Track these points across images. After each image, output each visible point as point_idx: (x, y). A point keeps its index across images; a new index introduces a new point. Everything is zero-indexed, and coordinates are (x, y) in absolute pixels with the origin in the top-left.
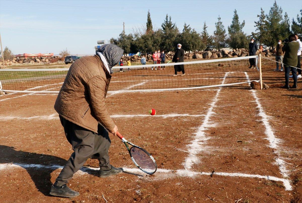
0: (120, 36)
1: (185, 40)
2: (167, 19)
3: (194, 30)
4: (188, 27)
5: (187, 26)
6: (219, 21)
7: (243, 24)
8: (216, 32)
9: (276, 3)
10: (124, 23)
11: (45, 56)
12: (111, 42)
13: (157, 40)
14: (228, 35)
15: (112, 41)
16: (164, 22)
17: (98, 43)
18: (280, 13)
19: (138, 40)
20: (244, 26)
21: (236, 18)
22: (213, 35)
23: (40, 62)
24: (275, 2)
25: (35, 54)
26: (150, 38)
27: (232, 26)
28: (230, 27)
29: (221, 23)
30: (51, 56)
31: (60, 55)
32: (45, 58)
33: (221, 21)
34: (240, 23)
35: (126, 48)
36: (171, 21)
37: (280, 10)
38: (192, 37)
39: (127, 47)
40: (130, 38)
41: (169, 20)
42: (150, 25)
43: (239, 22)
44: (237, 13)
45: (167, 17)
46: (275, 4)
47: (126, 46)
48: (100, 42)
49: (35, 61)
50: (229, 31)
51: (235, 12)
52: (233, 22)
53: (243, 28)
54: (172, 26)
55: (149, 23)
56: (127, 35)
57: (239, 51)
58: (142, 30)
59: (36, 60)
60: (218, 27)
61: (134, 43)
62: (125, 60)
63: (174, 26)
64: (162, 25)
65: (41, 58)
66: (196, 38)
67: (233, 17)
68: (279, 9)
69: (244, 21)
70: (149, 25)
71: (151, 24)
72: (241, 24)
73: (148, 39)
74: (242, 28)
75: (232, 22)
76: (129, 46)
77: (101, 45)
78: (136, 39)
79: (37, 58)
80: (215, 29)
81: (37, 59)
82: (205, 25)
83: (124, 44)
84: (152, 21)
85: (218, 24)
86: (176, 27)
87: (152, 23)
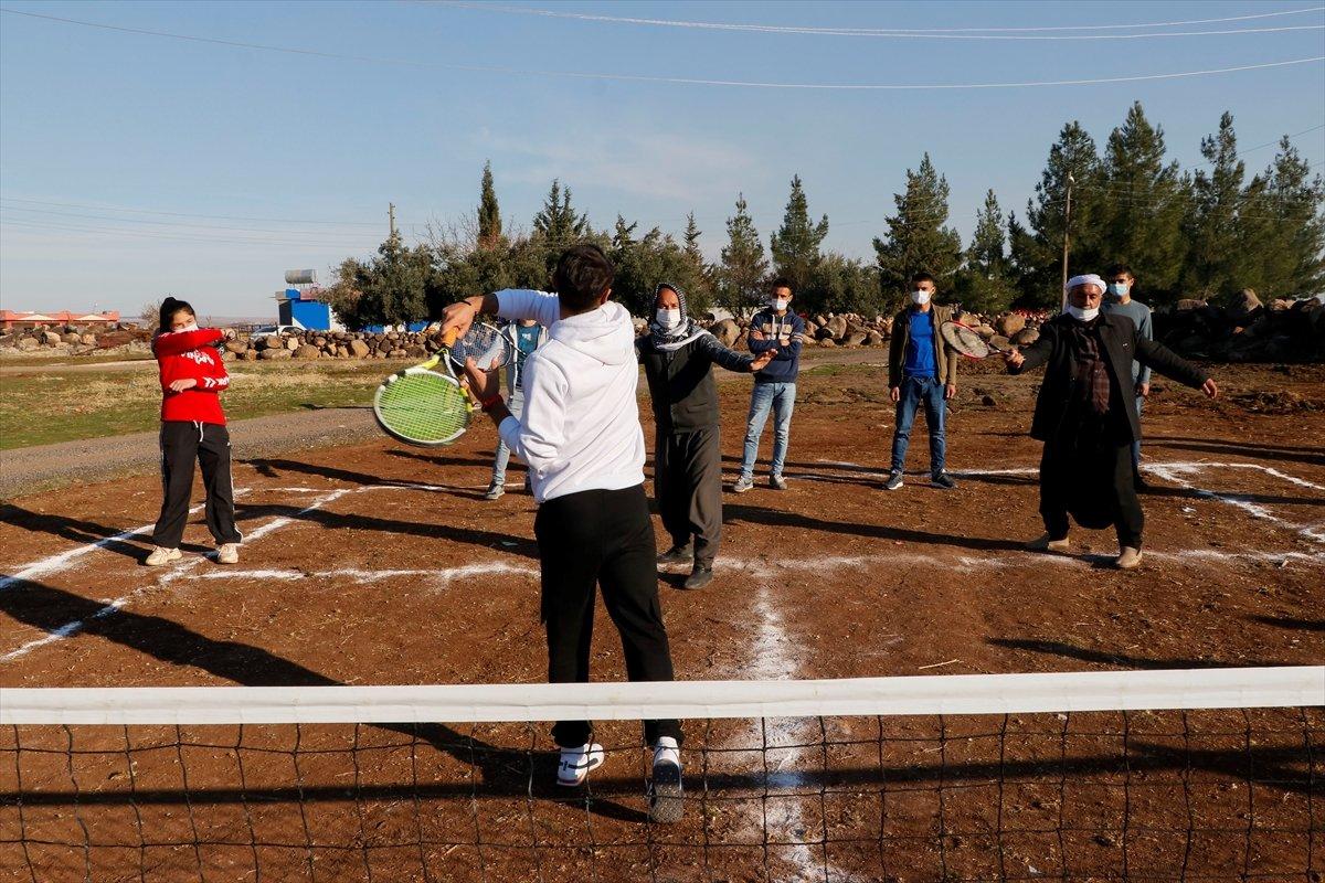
0: (381, 252)
1: (640, 276)
2: (554, 198)
3: (668, 239)
4: (630, 229)
5: (627, 227)
6: (742, 214)
7: (823, 227)
8: (728, 254)
9: (927, 161)
10: (391, 207)
11: (85, 323)
12: (345, 274)
13: (533, 271)
14: (771, 264)
15: (350, 270)
16: (542, 209)
17: (289, 282)
18: (941, 197)
19: (454, 268)
20: (824, 235)
21: (798, 206)
22: (719, 262)
23: (61, 344)
24: (927, 157)
25: (48, 316)
26: (501, 264)
27: (785, 233)
28: (778, 237)
29: (748, 221)
30: (103, 323)
31: (144, 317)
32: (81, 330)
33: (748, 212)
34: (811, 225)
35: (406, 301)
36: (570, 206)
37: (941, 186)
38: (667, 264)
39: (411, 298)
40: (421, 259)
41: (561, 203)
42: (494, 216)
43: (808, 219)
44: (804, 189)
45: (555, 190)
46: (926, 165)
47: (407, 292)
48: (295, 276)
49: (43, 340)
50: (773, 249)
51: (796, 184)
52: (787, 219)
53: (822, 241)
54: (576, 223)
55: (489, 210)
56: (411, 251)
57: (838, 321)
58: (462, 236)
59: (44, 335)
60: (736, 235)
61: (439, 280)
62: (401, 347)
63: (580, 225)
64: (537, 220)
65: (68, 331)
66: (679, 271)
67: (789, 201)
68: (938, 182)
69: (825, 218)
70: (490, 216)
71: (497, 216)
72: (815, 227)
73: (495, 268)
74: (818, 243)
75: (786, 221)
76: (420, 294)
77: (298, 287)
78: (444, 266)
79: (49, 330)
80: (727, 242)
81: (49, 334)
82: (691, 227)
83: (399, 283)
84: (499, 204)
85: (736, 225)
86: (588, 229)
87: (500, 211)
